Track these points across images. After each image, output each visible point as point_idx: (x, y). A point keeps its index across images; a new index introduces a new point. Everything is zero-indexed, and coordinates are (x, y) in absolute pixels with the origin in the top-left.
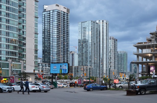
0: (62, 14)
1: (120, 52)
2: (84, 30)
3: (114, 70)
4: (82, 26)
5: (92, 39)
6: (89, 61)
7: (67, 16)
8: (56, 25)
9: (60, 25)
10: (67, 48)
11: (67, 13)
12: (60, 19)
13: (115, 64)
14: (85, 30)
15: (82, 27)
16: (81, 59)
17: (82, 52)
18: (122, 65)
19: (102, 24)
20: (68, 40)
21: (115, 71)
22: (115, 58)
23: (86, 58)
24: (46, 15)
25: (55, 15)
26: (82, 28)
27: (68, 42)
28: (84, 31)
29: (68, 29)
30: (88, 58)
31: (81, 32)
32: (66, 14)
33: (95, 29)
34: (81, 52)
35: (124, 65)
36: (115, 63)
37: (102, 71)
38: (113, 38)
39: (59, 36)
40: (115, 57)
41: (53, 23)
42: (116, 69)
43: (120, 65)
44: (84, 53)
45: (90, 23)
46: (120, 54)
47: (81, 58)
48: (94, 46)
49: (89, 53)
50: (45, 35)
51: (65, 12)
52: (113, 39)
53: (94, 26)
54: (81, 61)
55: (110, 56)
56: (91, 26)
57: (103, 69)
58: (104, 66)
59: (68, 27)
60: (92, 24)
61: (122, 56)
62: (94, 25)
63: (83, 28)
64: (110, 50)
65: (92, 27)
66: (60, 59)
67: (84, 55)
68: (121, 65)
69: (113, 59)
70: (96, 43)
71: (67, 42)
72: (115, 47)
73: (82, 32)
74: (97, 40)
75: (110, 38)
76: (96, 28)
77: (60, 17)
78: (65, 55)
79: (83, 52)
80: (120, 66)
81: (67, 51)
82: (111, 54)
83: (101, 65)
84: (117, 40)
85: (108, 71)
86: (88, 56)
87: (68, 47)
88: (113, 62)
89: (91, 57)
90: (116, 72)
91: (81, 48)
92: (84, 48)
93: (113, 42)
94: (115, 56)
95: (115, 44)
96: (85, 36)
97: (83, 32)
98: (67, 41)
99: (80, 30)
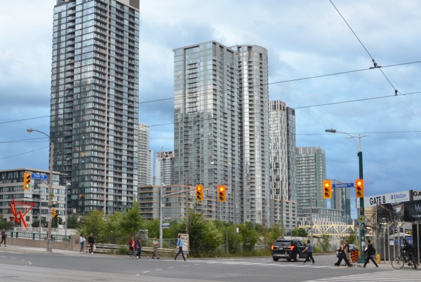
0: (113, 11)
1: (304, 149)
2: (191, 71)
3: (287, 203)
4: (185, 62)
5: (215, 100)
6: (206, 171)
7: (130, 16)
8: (92, 42)
9: (107, 44)
10: (130, 121)
11: (130, 9)
12: (105, 24)
13: (289, 185)
14: (194, 71)
15: (187, 63)
16: (183, 164)
17: (185, 142)
18: (312, 189)
19: (249, 58)
20: (133, 96)
21: (290, 205)
22: (289, 165)
23: (199, 161)
24: (64, 14)
25: (90, 11)
26: (185, 66)
27: (133, 102)
28: (191, 77)
29: (133, 59)
30: (203, 162)
31: (181, 77)
32: (126, 10)
33: (225, 67)
34: (181, 142)
35: (316, 190)
36: (291, 181)
37: (249, 204)
38: (282, 105)
39: (100, 79)
40: (289, 162)
41: (84, 37)
42: (294, 200)
43: (304, 189)
44: (191, 145)
45: (209, 49)
46: (303, 155)
47: (183, 160)
48: (223, 123)
49: (206, 144)
50: (58, 79)
51: (122, 5)
52: (282, 108)
53: (222, 59)
54: (183, 169)
55: (275, 158)
56: (212, 57)
57: (252, 199)
58: (257, 188)
59: (133, 54)
60: (215, 51)
61: (311, 161)
62: (222, 55)
63: (188, 67)
64: (273, 142)
65: (214, 60)
66: (103, 159)
67: (193, 151)
68: (307, 189)
69: (285, 169)
70: (229, 113)
71: (129, 101)
72: (288, 134)
73: (187, 77)
74: (234, 104)
75: (275, 106)
76: (229, 65)
77: (105, 18)
78: (121, 144)
79: (189, 142)
80: (304, 192)
81: (130, 132)
82: (278, 153)
83: (248, 184)
84: (293, 113)
85: (268, 206)
86: (202, 153)
87: (132, 118)
88: (284, 177)
89: (214, 157)
90: (294, 207)
91: (181, 128)
92: (191, 127)
93: (284, 118)
94: (288, 160)
95: (288, 124)
96: (194, 90)
97: (190, 79)
98: (131, 99)
99: (181, 72)
